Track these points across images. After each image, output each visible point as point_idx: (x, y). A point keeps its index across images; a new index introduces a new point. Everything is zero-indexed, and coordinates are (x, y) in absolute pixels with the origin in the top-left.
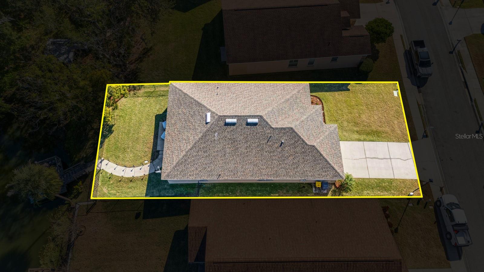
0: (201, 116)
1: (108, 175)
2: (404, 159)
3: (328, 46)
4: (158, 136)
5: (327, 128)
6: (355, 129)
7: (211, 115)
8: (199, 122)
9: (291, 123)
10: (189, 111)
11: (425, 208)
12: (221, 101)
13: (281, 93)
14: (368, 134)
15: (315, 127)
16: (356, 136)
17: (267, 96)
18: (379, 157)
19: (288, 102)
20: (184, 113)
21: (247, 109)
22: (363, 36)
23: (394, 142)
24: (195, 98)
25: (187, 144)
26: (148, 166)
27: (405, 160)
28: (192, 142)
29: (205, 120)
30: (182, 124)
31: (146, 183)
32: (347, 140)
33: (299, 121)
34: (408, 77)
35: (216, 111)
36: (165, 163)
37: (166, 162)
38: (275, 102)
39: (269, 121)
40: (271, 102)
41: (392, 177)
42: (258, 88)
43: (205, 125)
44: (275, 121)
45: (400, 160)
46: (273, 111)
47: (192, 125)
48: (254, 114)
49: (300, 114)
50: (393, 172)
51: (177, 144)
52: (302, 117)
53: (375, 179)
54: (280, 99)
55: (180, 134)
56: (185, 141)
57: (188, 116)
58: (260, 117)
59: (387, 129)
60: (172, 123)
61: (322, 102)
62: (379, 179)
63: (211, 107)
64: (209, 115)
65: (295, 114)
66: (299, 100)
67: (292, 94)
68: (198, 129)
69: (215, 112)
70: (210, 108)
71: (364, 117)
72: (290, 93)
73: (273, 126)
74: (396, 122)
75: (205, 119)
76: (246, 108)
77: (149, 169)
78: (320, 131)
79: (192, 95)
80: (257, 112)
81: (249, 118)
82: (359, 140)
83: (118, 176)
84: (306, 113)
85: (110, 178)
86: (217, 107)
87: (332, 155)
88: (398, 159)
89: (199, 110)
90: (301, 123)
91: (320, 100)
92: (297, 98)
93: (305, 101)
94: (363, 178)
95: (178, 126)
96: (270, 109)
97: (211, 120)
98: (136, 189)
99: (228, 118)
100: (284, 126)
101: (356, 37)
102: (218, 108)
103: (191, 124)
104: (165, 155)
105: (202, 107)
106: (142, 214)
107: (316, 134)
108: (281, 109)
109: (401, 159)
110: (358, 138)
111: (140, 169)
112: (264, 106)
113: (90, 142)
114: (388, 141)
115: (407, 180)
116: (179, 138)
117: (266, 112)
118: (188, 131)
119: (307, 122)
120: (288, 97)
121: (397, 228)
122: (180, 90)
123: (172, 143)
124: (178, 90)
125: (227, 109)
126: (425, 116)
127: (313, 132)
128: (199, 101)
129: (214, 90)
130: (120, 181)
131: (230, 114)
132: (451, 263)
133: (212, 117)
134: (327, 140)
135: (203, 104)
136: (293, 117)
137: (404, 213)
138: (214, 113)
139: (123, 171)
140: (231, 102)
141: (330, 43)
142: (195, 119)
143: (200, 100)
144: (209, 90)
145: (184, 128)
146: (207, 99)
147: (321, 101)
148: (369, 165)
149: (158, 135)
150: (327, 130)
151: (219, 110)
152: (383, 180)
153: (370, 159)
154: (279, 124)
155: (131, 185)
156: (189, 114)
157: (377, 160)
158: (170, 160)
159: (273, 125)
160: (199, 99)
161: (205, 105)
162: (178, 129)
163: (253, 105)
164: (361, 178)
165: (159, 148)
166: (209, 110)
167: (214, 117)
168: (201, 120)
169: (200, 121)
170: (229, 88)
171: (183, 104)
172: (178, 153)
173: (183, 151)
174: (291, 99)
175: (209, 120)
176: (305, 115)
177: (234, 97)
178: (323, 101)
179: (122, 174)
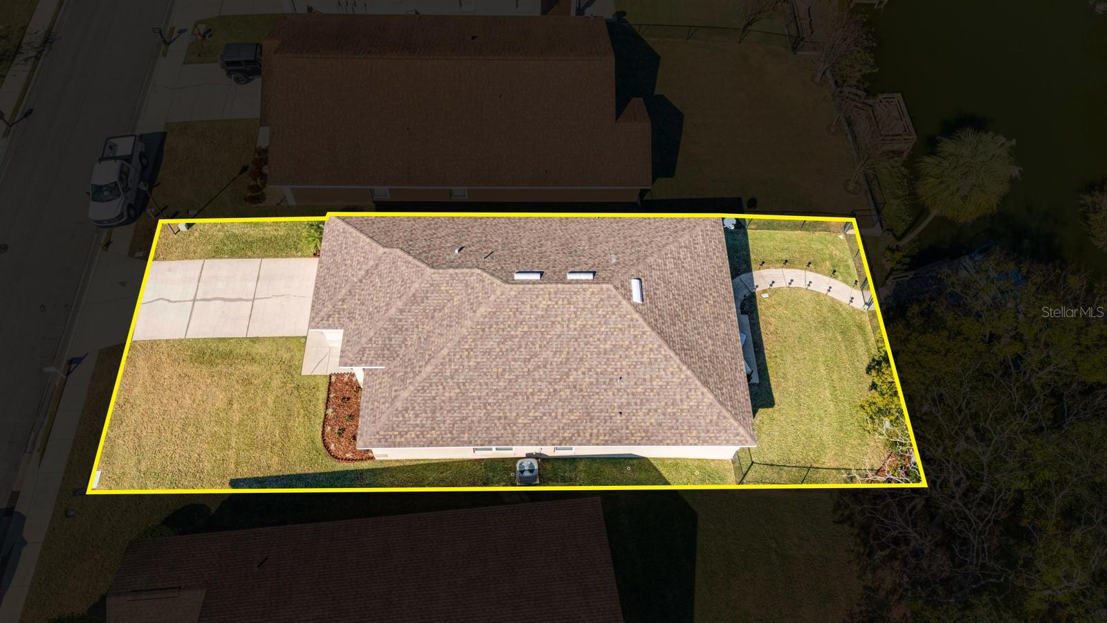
1: (840, 277)
2: (161, 301)
6: (255, 368)
7: (631, 296)
8: (657, 292)
10: (686, 331)
12: (608, 346)
14: (228, 356)
16: (259, 349)
18: (222, 302)
20: (699, 334)
21: (539, 313)
23: (167, 341)
24: (678, 361)
26: (757, 286)
27: (159, 299)
29: (644, 291)
32: (287, 338)
35: (620, 303)
36: (720, 242)
37: (717, 242)
39: (488, 280)
40: (476, 345)
41: (209, 262)
44: (472, 288)
45: (171, 300)
46: (474, 309)
47: (673, 295)
48: (523, 289)
50: (201, 272)
51: (703, 269)
53: (250, 257)
56: (685, 265)
57: (687, 321)
58: (508, 280)
59: (168, 371)
60: (724, 323)
61: (324, 440)
62: (241, 257)
63: (632, 320)
64: (636, 298)
67: (413, 386)
68: (659, 278)
69: (621, 298)
70: (636, 316)
71: (220, 398)
73: (479, 271)
74: (136, 390)
75: (644, 293)
76: (543, 316)
77: (755, 280)
80: (516, 296)
81: (537, 280)
82: (255, 340)
83: (817, 272)
85: (835, 271)
86: (619, 319)
88: (175, 302)
89: (663, 323)
94: (278, 257)
95: (708, 309)
96: (482, 310)
97: (629, 283)
98: (772, 247)
99: (588, 280)
100: (451, 275)
102: (613, 313)
103: (676, 297)
104: (724, 256)
105: (656, 325)
109: (169, 301)
110: (257, 346)
112: (497, 324)
114: (181, 341)
115: (178, 259)
117: (493, 298)
118: (682, 285)
121: (241, 173)
123: (713, 276)
124: (730, 408)
125: (591, 313)
128: (666, 350)
129: (629, 404)
130: (810, 263)
131: (584, 290)
133: (627, 288)
135: (653, 334)
137: (215, 197)
138: (624, 296)
139: (810, 282)
140: (582, 345)
143: (663, 353)
144: (642, 404)
145: (692, 297)
146: (645, 359)
147: (324, 443)
148: (252, 285)
150: (340, 303)
151: (611, 306)
152: (233, 254)
153: (244, 298)
154: (461, 282)
155: (785, 256)
156: (685, 325)
157: (226, 297)
159: (478, 274)
161: (647, 328)
162: (707, 302)
163: (526, 329)
164: (282, 257)
165: (746, 318)
168: (652, 293)
169: (655, 294)
170: (589, 414)
171: (707, 359)
172: (695, 248)
175: (635, 284)
177: (575, 366)
178: (320, 445)
179: (811, 276)
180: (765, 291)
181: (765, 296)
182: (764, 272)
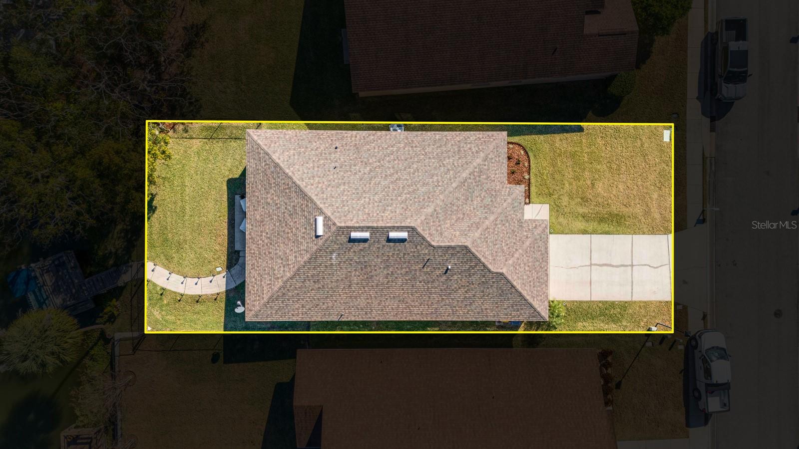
0: (306, 217)
1: (158, 288)
2: (655, 266)
3: (553, 54)
4: (234, 223)
5: (529, 229)
6: (581, 210)
7: (324, 221)
8: (304, 230)
9: (466, 235)
10: (286, 204)
11: (670, 349)
12: (342, 187)
13: (453, 164)
14: (602, 220)
15: (507, 233)
16: (581, 225)
17: (426, 172)
18: (612, 264)
19: (464, 185)
20: (277, 204)
21: (390, 208)
22: (625, 34)
23: (644, 233)
24: (294, 178)
25: (284, 267)
26: (224, 277)
27: (657, 268)
28: (294, 267)
29: (314, 229)
30: (275, 225)
31: (223, 305)
32: (562, 233)
33: (480, 229)
34: (697, 98)
35: (332, 214)
36: (250, 292)
37: (252, 291)
38: (440, 188)
39: (426, 234)
40: (433, 188)
41: (628, 299)
42: (412, 147)
43: (314, 238)
44: (437, 231)
45: (648, 267)
46: (435, 213)
47: (292, 232)
48: (401, 223)
49: (484, 209)
50: (632, 289)
51: (267, 262)
52: (486, 218)
53: (600, 302)
54: (450, 180)
55: (271, 244)
56: (280, 261)
57: (284, 213)
58: (412, 230)
59: (638, 210)
60: (256, 220)
61: (528, 157)
62: (606, 302)
63: (324, 203)
64: (320, 220)
65: (474, 209)
66: (485, 177)
67: (474, 166)
68: (301, 243)
69: (332, 217)
70: (321, 206)
71: (600, 187)
72: (470, 162)
73: (433, 243)
74: (655, 196)
75: (314, 226)
76: (388, 206)
77: (225, 283)
78: (516, 239)
79: (289, 168)
80: (407, 218)
81: (391, 231)
82: (584, 232)
83: (175, 293)
84: (495, 207)
85: (161, 294)
86: (333, 204)
87: (532, 284)
88: (645, 265)
89: (302, 205)
90: (483, 233)
91: (526, 152)
92: (481, 172)
93: (496, 174)
94: (580, 301)
95: (267, 227)
96: (430, 210)
97: (324, 231)
98: (206, 315)
99: (355, 231)
100: (453, 241)
101: (610, 37)
102: (337, 207)
103: (290, 231)
104: (249, 279)
105: (308, 201)
106: (222, 355)
107: (509, 248)
108: (451, 204)
109: (650, 266)
110: (582, 227)
111: (211, 282)
112: (419, 202)
113: (119, 227)
114: (635, 233)
115: (651, 302)
116: (270, 253)
117: (423, 218)
118: (284, 243)
119: (494, 229)
120: (464, 175)
121: (620, 382)
122: (267, 154)
123: (260, 258)
124: (262, 152)
125: (353, 207)
126: (709, 181)
127: (503, 244)
128: (302, 184)
129: (330, 154)
130: (179, 301)
131: (358, 222)
132: (691, 430)
133: (326, 227)
134: (527, 256)
135: (310, 194)
136: (470, 219)
137: (635, 358)
138: (329, 219)
139: (182, 283)
140: (360, 188)
141: (556, 49)
142: (296, 222)
143: (304, 183)
144: (321, 154)
145: (278, 234)
146: (317, 179)
147: (528, 155)
148: (594, 278)
149: (234, 220)
150: (529, 236)
151: (338, 212)
152: (612, 304)
153: (598, 267)
154: (445, 237)
155: (198, 307)
156: (286, 208)
157: (610, 268)
158: (257, 290)
159: (433, 241)
160: (303, 181)
161: (314, 198)
162: (267, 233)
163: (399, 198)
164: (576, 301)
165: (238, 247)
166: (321, 213)
167: (330, 228)
168: (308, 228)
169: (306, 228)
170: (357, 148)
171: (273, 185)
172: (270, 280)
173: (278, 278)
174: (470, 178)
175: (320, 232)
176: (493, 213)
177: (366, 176)
178: (530, 154)
179: (181, 289)
180: (219, 273)
181: (219, 269)
182: (216, 290)
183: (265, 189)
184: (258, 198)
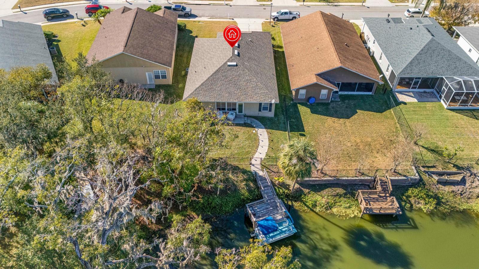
0: (228, 71)
10: (221, 80)
25: (251, 82)
30: (231, 86)
37: (264, 99)
43: (237, 67)
55: (240, 88)
64: (229, 63)
85: (269, 157)
111: (261, 135)
116: (245, 89)
130: (272, 149)
142: (230, 76)
158: (263, 96)
165: (242, 123)
166: (226, 63)
167: (233, 60)
173: (257, 85)
175: (235, 63)
182: (266, 133)
183: (213, 91)
184: (217, 95)
